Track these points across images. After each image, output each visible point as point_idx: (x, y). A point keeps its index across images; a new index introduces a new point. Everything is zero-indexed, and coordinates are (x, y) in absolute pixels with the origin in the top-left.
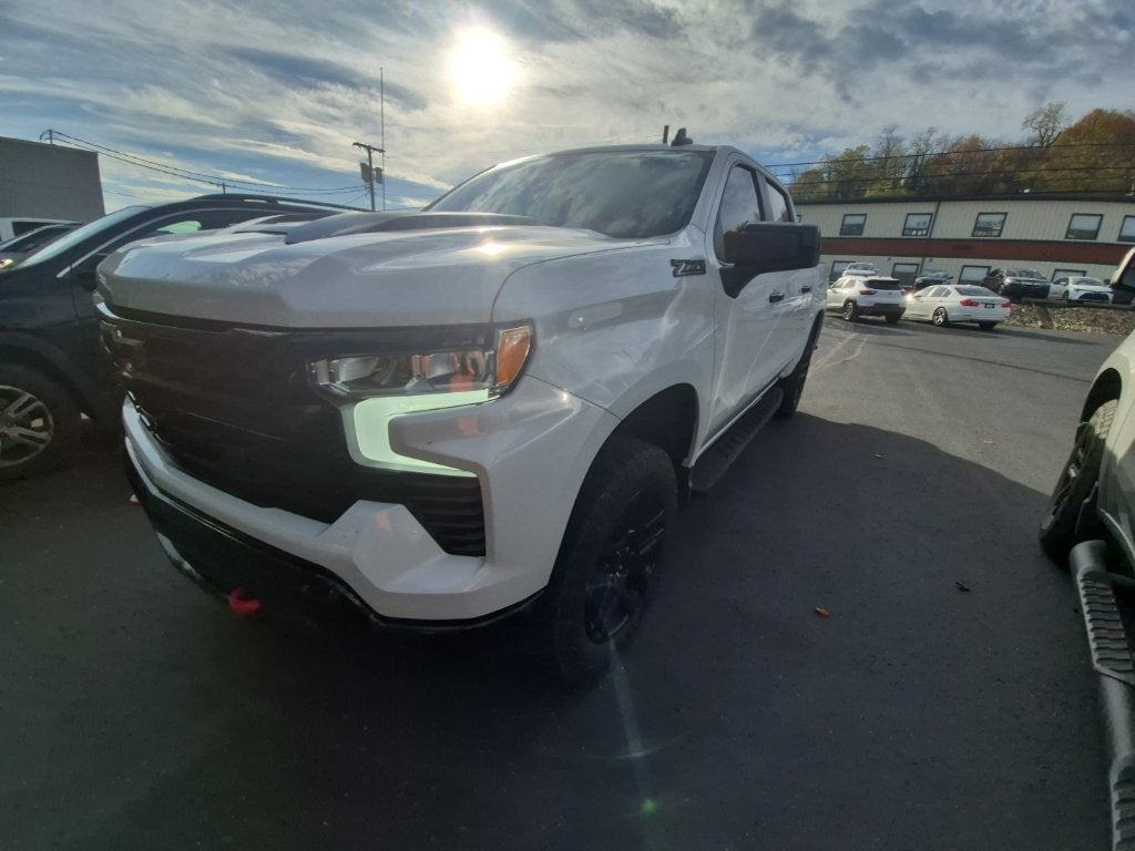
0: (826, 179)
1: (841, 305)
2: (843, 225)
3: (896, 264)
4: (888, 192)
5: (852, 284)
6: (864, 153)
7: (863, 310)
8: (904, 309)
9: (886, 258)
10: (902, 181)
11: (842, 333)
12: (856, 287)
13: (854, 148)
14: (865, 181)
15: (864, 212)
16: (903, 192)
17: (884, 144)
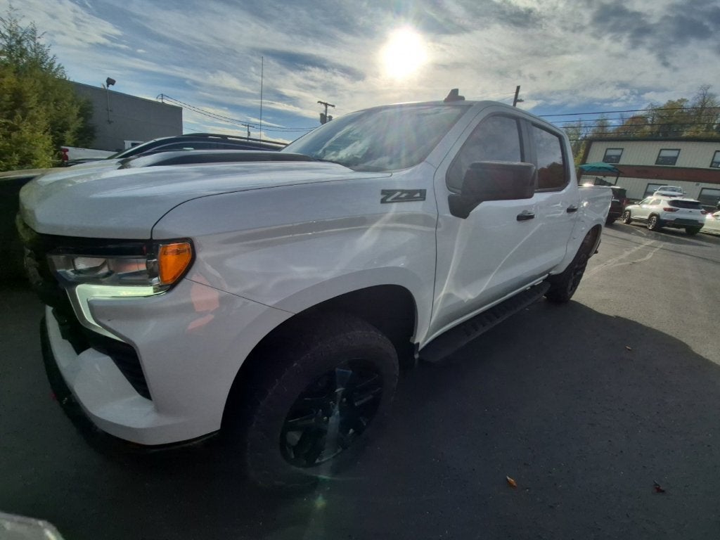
0: (650, 123)
1: (647, 217)
2: (659, 157)
3: (703, 189)
4: (701, 132)
5: (657, 202)
6: (685, 105)
7: (665, 223)
8: (702, 225)
9: (695, 183)
10: (715, 126)
11: (642, 240)
12: (660, 205)
13: (675, 99)
14: (683, 125)
15: (679, 148)
16: (715, 134)
17: (700, 98)
